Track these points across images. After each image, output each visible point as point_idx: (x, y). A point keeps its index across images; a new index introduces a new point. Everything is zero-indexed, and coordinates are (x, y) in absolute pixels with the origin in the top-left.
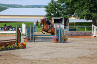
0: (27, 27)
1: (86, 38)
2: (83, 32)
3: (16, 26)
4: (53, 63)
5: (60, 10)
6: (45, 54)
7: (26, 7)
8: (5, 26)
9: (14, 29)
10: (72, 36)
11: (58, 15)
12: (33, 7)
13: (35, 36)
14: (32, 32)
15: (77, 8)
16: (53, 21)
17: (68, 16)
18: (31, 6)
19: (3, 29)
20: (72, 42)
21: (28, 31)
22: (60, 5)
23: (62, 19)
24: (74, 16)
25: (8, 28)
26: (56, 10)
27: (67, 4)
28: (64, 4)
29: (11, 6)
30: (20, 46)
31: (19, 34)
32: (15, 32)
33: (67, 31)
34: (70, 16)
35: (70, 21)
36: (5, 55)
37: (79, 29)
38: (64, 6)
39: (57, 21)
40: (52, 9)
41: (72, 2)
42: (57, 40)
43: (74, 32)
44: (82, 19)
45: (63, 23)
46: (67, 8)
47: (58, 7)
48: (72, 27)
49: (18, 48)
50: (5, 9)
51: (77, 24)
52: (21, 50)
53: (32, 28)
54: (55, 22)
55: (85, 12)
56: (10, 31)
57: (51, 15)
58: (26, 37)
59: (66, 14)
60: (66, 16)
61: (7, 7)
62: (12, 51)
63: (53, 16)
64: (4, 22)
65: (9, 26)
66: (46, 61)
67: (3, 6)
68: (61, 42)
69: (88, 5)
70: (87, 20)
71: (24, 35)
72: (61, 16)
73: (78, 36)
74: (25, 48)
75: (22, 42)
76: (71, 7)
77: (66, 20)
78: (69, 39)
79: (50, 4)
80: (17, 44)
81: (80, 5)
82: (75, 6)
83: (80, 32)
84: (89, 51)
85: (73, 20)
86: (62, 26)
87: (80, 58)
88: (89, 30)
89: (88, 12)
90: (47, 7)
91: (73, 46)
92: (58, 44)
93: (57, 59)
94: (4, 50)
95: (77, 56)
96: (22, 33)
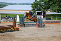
0: (20, 18)
1: (57, 25)
2: (55, 20)
3: (13, 16)
4: (36, 40)
5: (41, 6)
6: (31, 35)
7: (19, 4)
8: (6, 16)
9: (11, 18)
10: (48, 23)
11: (40, 10)
12: (24, 4)
13: (25, 23)
14: (23, 20)
15: (51, 5)
16: (36, 14)
17: (46, 10)
18: (22, 4)
19: (5, 18)
20: (48, 27)
21: (20, 20)
22: (41, 3)
23: (42, 12)
24: (50, 11)
25: (8, 18)
26: (38, 6)
27: (45, 3)
28: (43, 2)
29: (10, 4)
30: (16, 29)
31: (15, 22)
32: (12, 20)
33: (45, 20)
34: (47, 10)
35: (47, 14)
36: (6, 35)
37: (53, 19)
38: (43, 4)
39: (38, 14)
40: (35, 6)
41: (48, 2)
42: (39, 26)
43: (49, 20)
44: (54, 12)
45: (43, 15)
46: (45, 5)
47: (39, 5)
48: (48, 17)
49: (14, 31)
50: (6, 5)
51: (52, 15)
52: (16, 32)
53: (23, 18)
54: (37, 14)
55: (57, 8)
56: (9, 20)
57: (35, 9)
58: (19, 23)
59: (44, 9)
60: (44, 10)
61: (7, 5)
62: (10, 32)
63: (36, 11)
64: (5, 14)
65: (9, 17)
66: (32, 39)
67: (5, 4)
68: (41, 27)
69: (58, 3)
70: (58, 13)
71: (18, 22)
72: (41, 10)
73: (52, 23)
74: (19, 31)
75: (16, 27)
76: (48, 4)
77: (45, 13)
78: (46, 25)
79: (34, 3)
80: (14, 28)
81: (53, 3)
82: (50, 4)
83: (53, 20)
84: (59, 33)
85: (49, 13)
86: (42, 17)
87: (53, 37)
88: (59, 19)
89: (58, 7)
90: (32, 5)
91: (49, 30)
92: (40, 28)
93: (38, 38)
94: (5, 32)
95: (51, 36)
96: (17, 21)
